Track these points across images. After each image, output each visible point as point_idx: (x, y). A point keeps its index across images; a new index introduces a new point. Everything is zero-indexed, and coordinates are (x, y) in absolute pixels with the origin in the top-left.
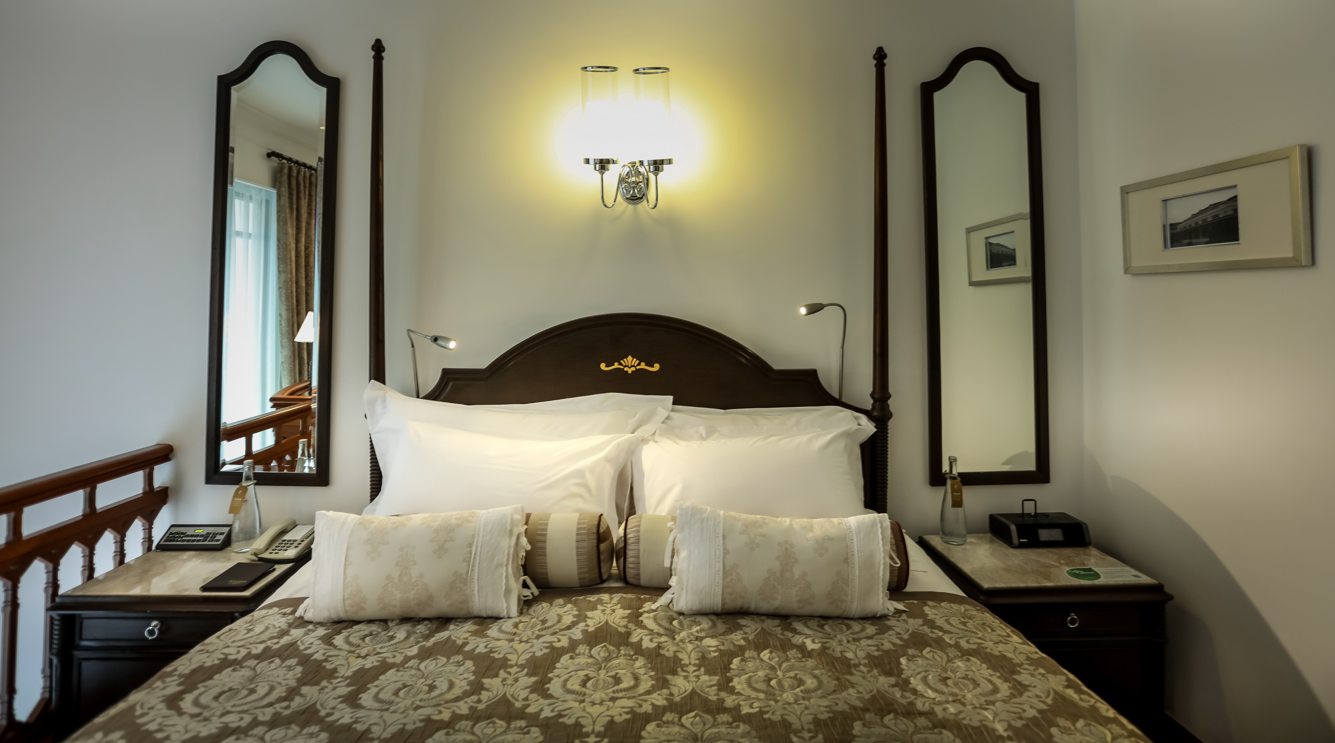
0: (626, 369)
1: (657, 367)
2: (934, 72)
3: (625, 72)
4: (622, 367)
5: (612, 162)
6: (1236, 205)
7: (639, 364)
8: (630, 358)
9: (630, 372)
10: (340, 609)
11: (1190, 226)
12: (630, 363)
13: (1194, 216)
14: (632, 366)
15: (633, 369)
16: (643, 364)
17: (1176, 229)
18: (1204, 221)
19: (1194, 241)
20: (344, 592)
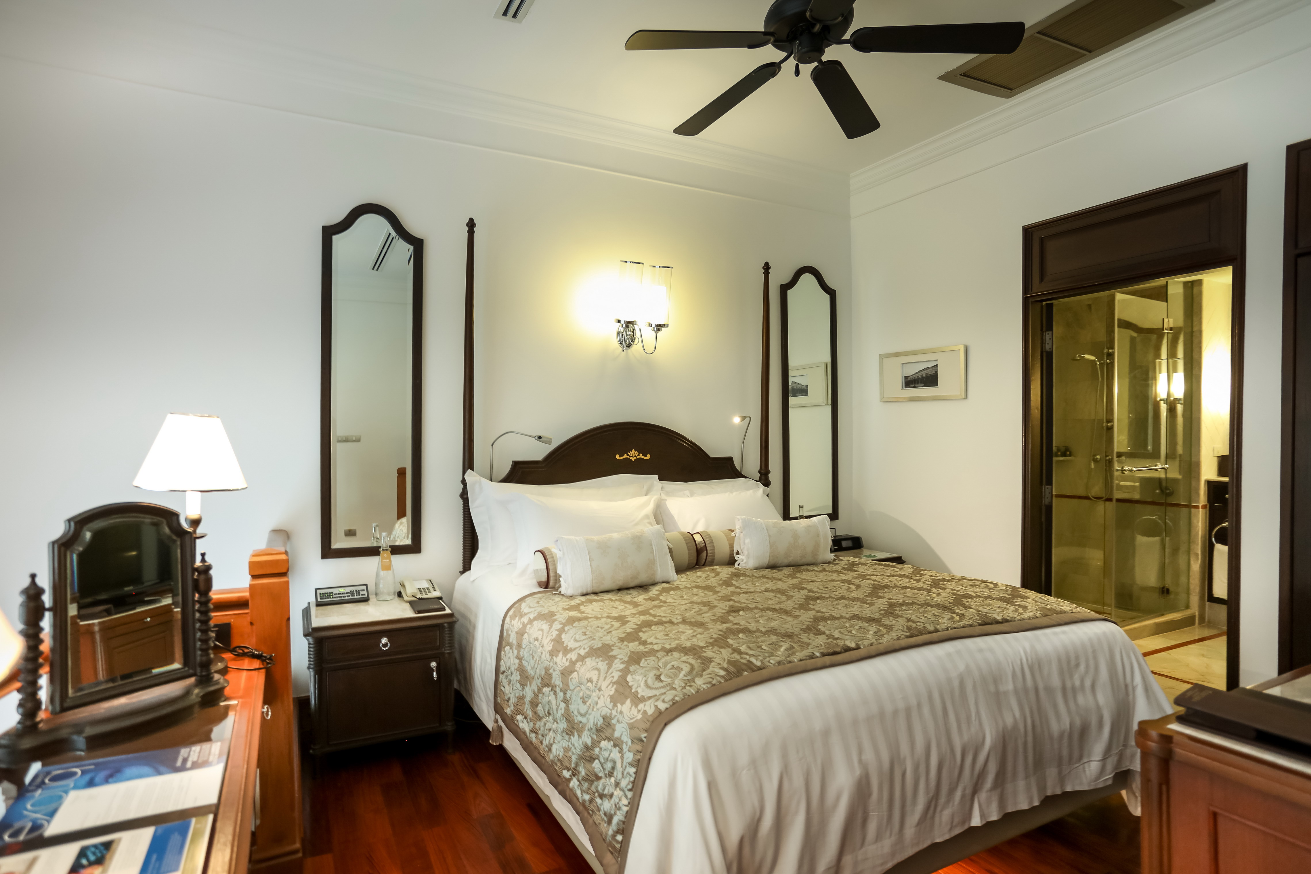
0: (631, 458)
1: (649, 456)
2: (786, 279)
3: (646, 268)
4: (629, 457)
5: (634, 323)
6: (937, 369)
7: (638, 455)
8: (633, 451)
9: (633, 460)
10: (589, 586)
11: (915, 378)
12: (633, 455)
13: (917, 373)
14: (635, 456)
15: (635, 458)
16: (641, 455)
17: (908, 379)
18: (922, 376)
19: (916, 385)
20: (592, 576)
